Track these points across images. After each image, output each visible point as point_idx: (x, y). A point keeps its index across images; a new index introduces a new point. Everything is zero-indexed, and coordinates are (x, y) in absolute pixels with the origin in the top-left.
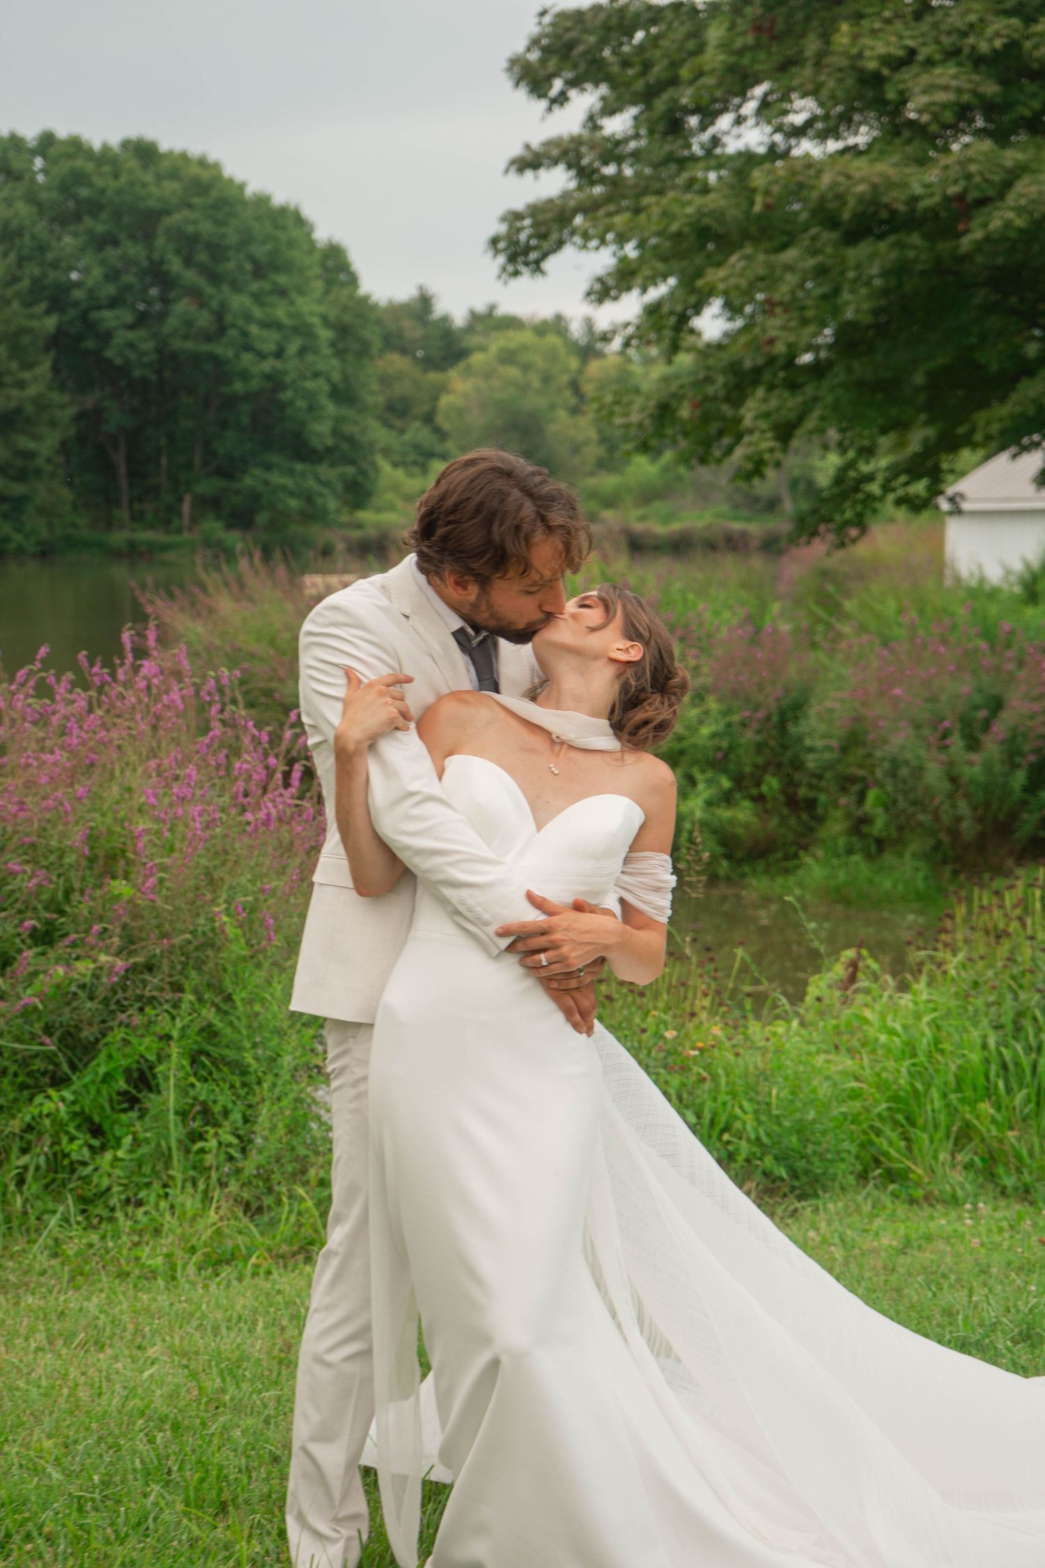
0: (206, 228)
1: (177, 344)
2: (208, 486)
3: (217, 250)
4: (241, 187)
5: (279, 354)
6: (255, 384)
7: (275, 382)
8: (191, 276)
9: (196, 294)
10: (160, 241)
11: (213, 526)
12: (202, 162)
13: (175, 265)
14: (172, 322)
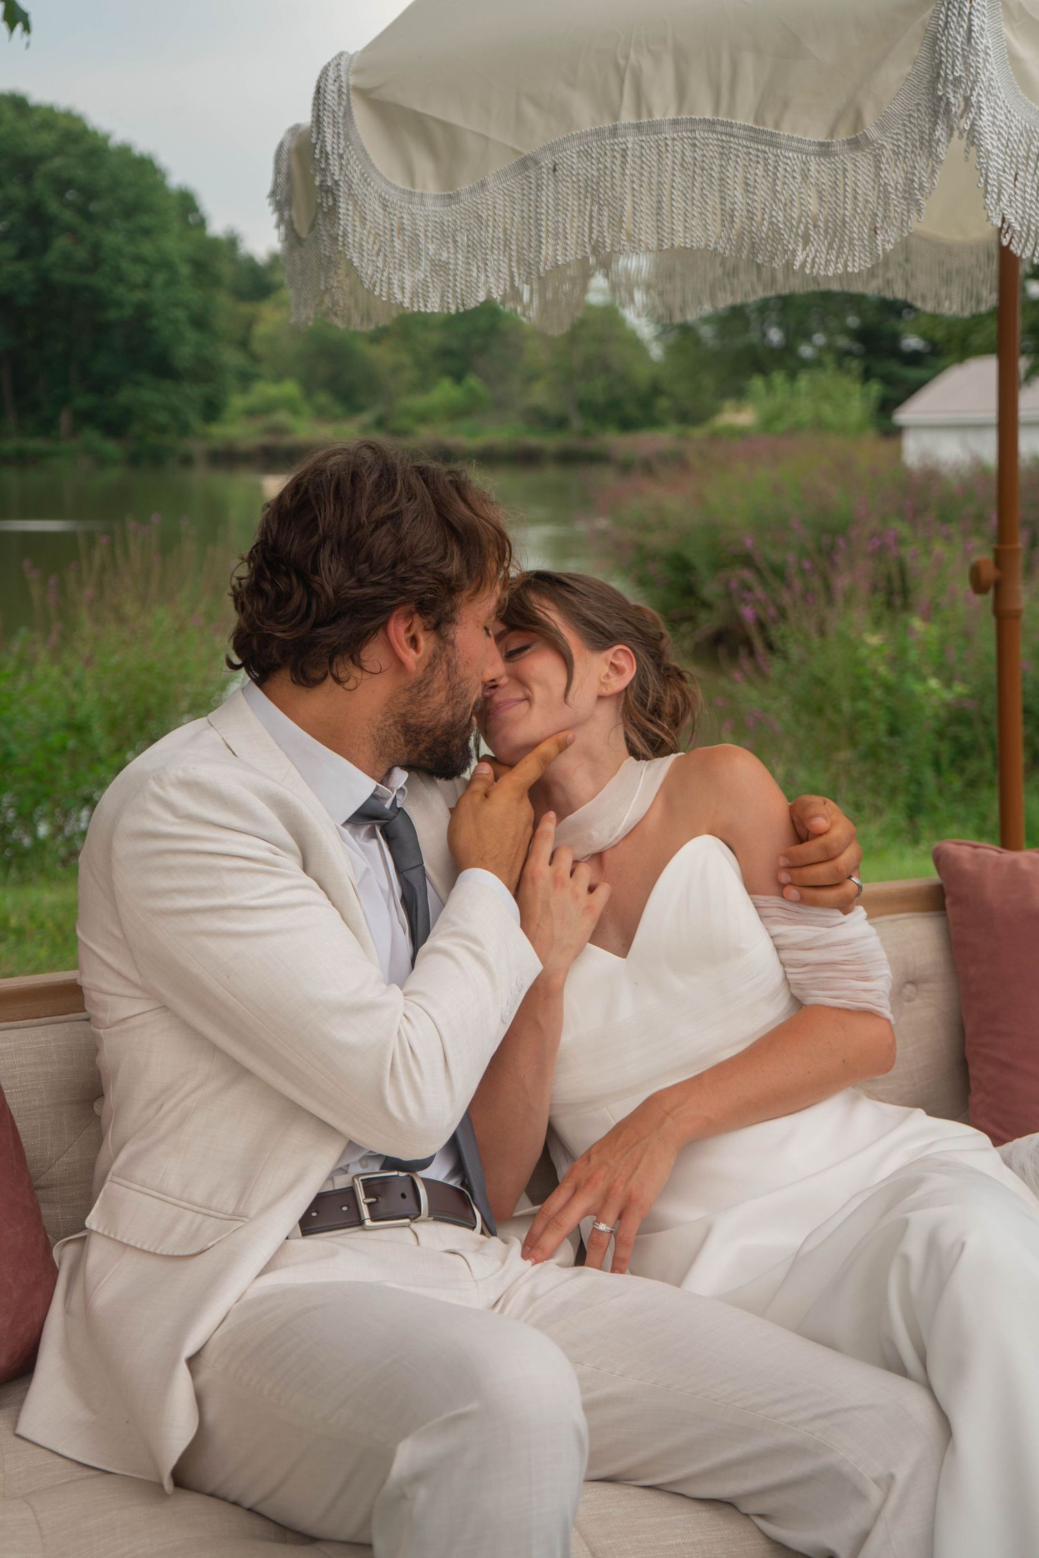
0: (80, 173)
1: (58, 276)
2: (84, 401)
3: (89, 193)
4: (106, 139)
5: (147, 285)
6: (128, 312)
7: (143, 312)
8: (68, 216)
9: (71, 230)
10: (39, 184)
11: (92, 436)
12: (68, 115)
13: (53, 206)
14: (52, 257)
